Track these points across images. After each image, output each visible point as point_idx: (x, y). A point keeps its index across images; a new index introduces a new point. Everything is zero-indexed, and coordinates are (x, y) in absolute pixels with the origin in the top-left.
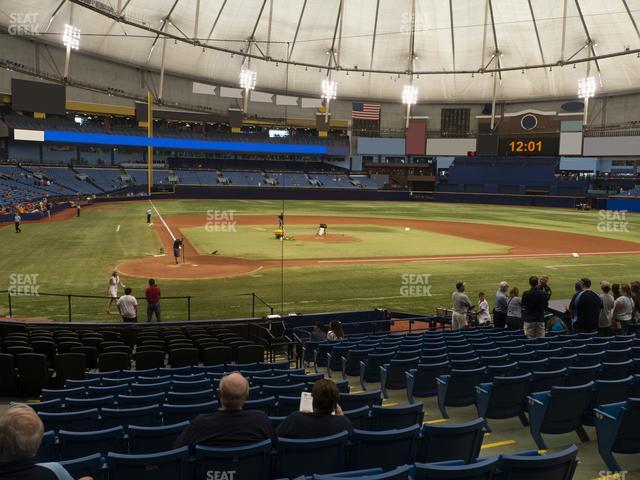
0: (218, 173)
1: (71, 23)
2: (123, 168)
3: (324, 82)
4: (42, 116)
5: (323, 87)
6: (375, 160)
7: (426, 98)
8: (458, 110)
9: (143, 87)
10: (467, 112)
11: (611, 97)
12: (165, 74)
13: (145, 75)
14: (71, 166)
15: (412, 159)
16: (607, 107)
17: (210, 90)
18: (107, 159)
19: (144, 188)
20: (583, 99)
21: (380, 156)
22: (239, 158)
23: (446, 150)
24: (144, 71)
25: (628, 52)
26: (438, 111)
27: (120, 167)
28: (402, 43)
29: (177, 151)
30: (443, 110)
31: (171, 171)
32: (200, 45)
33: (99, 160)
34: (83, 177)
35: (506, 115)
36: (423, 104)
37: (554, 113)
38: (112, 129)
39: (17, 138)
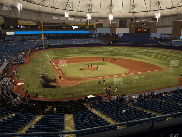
0: (60, 40)
1: (19, 2)
2: (35, 40)
3: (88, 14)
4: (12, 27)
5: (87, 16)
6: (102, 34)
7: (115, 17)
8: (124, 20)
9: (38, 17)
10: (127, 20)
11: (165, 17)
12: (45, 13)
13: (39, 13)
14: (21, 40)
15: (112, 34)
16: (164, 19)
18: (30, 38)
19: (42, 46)
20: (156, 18)
21: (103, 33)
22: (65, 35)
23: (121, 31)
24: (39, 12)
25: (167, 8)
26: (119, 20)
27: (34, 39)
28: (108, 3)
29: (48, 34)
30: (120, 20)
31: (48, 40)
32: (54, 8)
33: (28, 38)
34: (25, 44)
35: (137, 21)
36: (114, 19)
37: (149, 21)
38: (31, 29)
39: (7, 34)
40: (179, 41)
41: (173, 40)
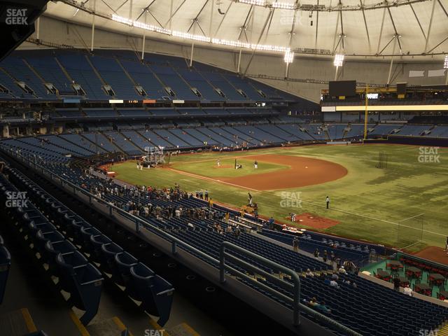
4: (341, 98)
17: (420, 74)
33: (371, 119)
34: (348, 129)
39: (322, 111)
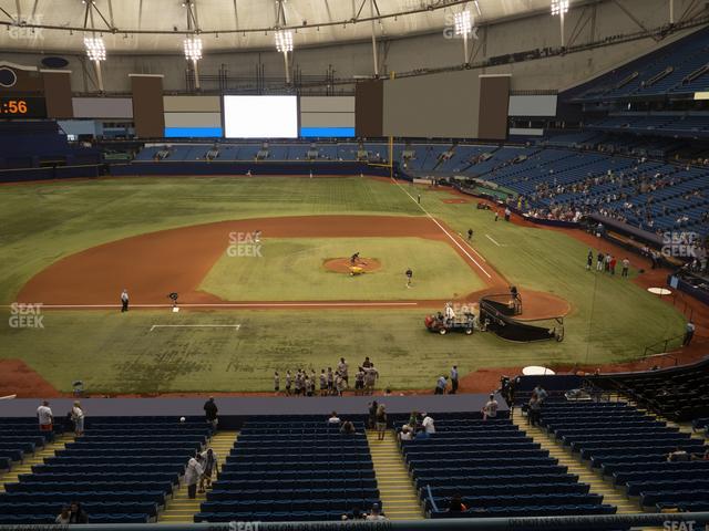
37: (35, 69)
40: (169, 145)
41: (147, 145)
